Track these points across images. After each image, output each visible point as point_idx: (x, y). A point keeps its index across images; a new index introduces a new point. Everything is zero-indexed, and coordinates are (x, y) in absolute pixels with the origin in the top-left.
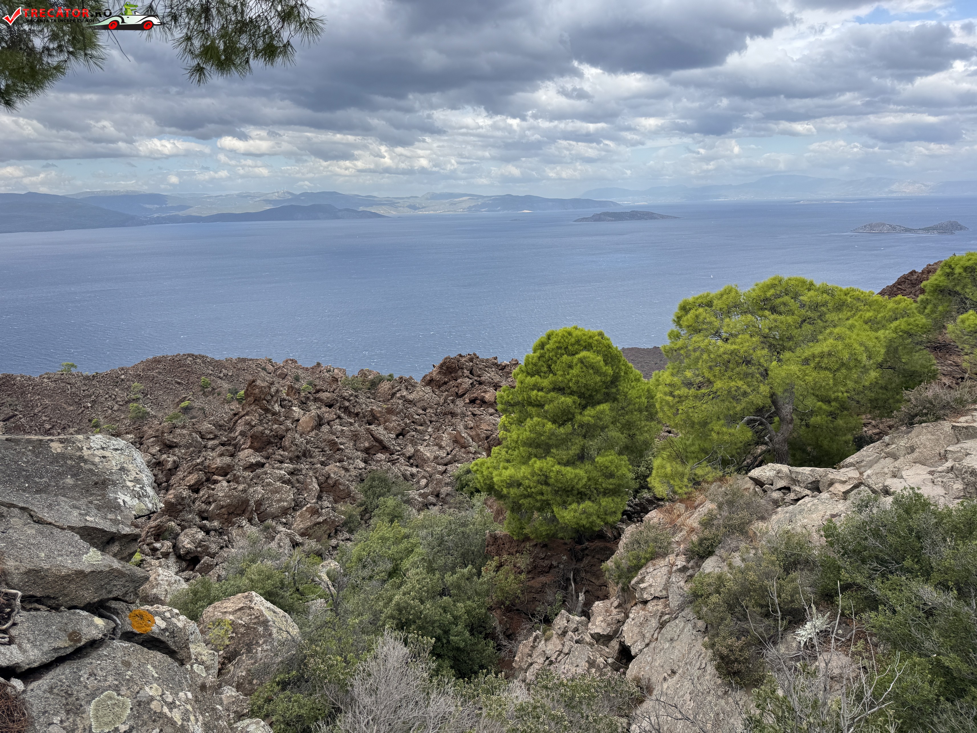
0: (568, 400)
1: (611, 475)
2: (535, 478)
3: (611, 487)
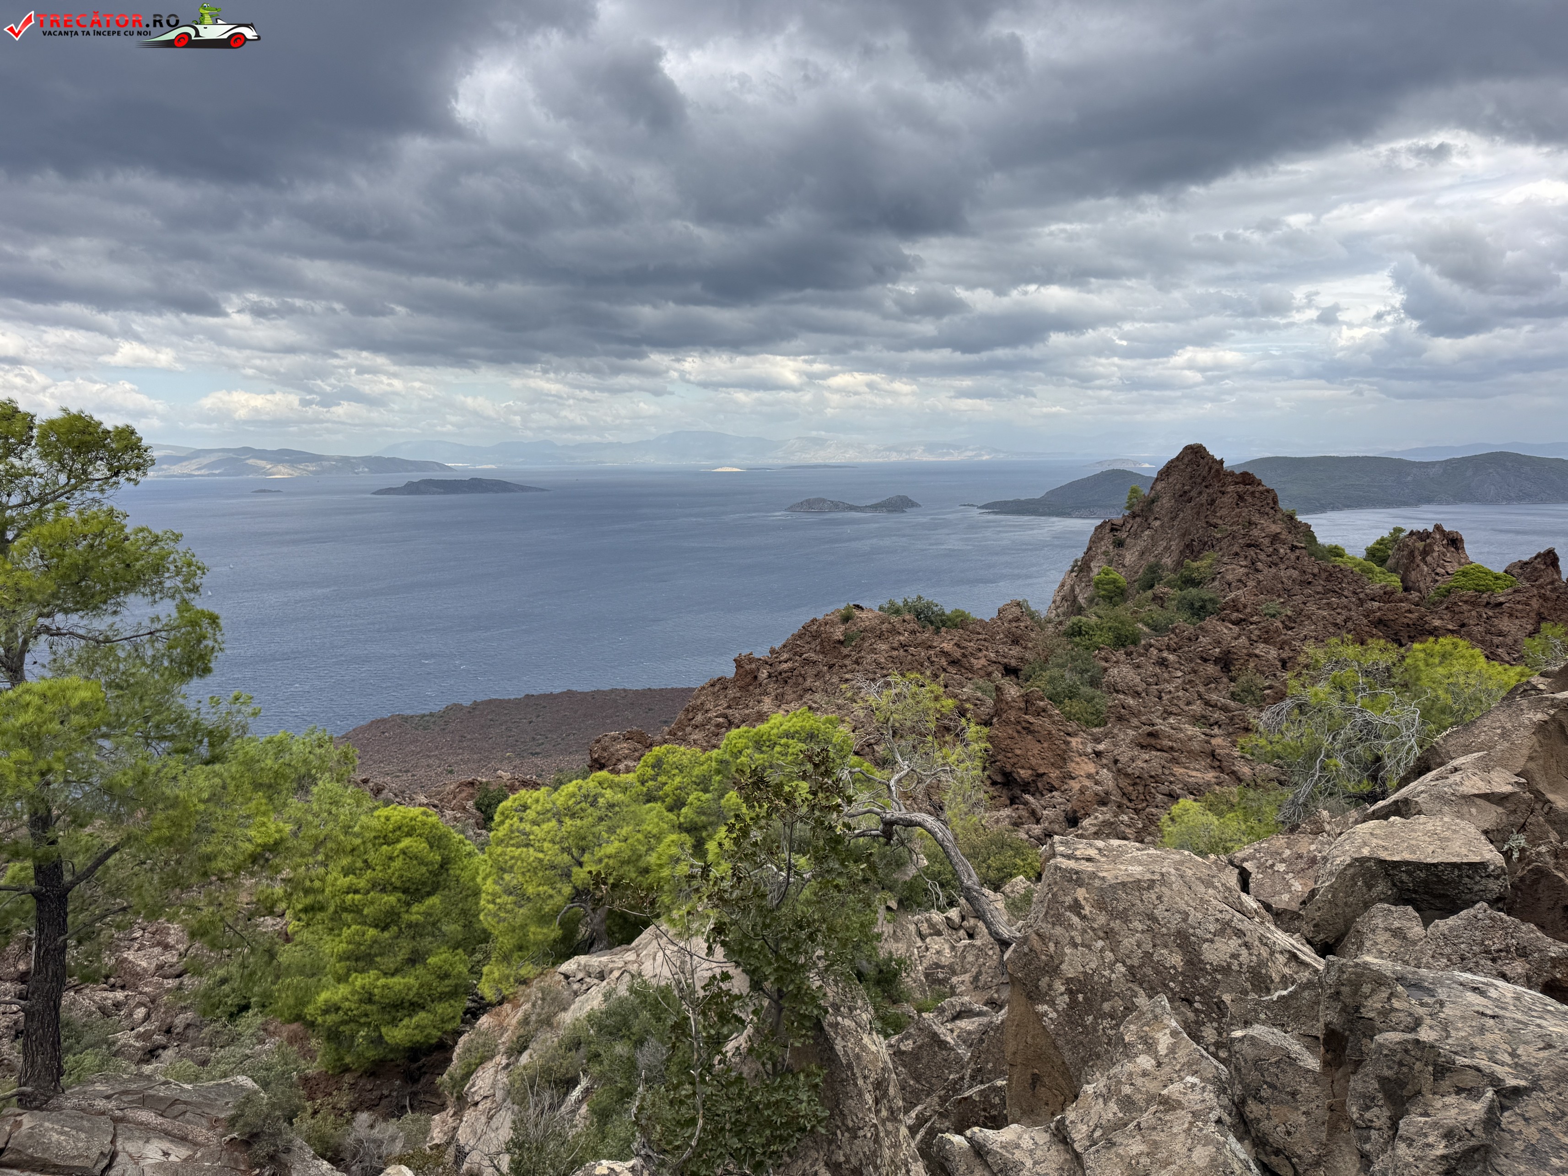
0: (391, 899)
1: (447, 976)
2: (356, 997)
3: (447, 989)
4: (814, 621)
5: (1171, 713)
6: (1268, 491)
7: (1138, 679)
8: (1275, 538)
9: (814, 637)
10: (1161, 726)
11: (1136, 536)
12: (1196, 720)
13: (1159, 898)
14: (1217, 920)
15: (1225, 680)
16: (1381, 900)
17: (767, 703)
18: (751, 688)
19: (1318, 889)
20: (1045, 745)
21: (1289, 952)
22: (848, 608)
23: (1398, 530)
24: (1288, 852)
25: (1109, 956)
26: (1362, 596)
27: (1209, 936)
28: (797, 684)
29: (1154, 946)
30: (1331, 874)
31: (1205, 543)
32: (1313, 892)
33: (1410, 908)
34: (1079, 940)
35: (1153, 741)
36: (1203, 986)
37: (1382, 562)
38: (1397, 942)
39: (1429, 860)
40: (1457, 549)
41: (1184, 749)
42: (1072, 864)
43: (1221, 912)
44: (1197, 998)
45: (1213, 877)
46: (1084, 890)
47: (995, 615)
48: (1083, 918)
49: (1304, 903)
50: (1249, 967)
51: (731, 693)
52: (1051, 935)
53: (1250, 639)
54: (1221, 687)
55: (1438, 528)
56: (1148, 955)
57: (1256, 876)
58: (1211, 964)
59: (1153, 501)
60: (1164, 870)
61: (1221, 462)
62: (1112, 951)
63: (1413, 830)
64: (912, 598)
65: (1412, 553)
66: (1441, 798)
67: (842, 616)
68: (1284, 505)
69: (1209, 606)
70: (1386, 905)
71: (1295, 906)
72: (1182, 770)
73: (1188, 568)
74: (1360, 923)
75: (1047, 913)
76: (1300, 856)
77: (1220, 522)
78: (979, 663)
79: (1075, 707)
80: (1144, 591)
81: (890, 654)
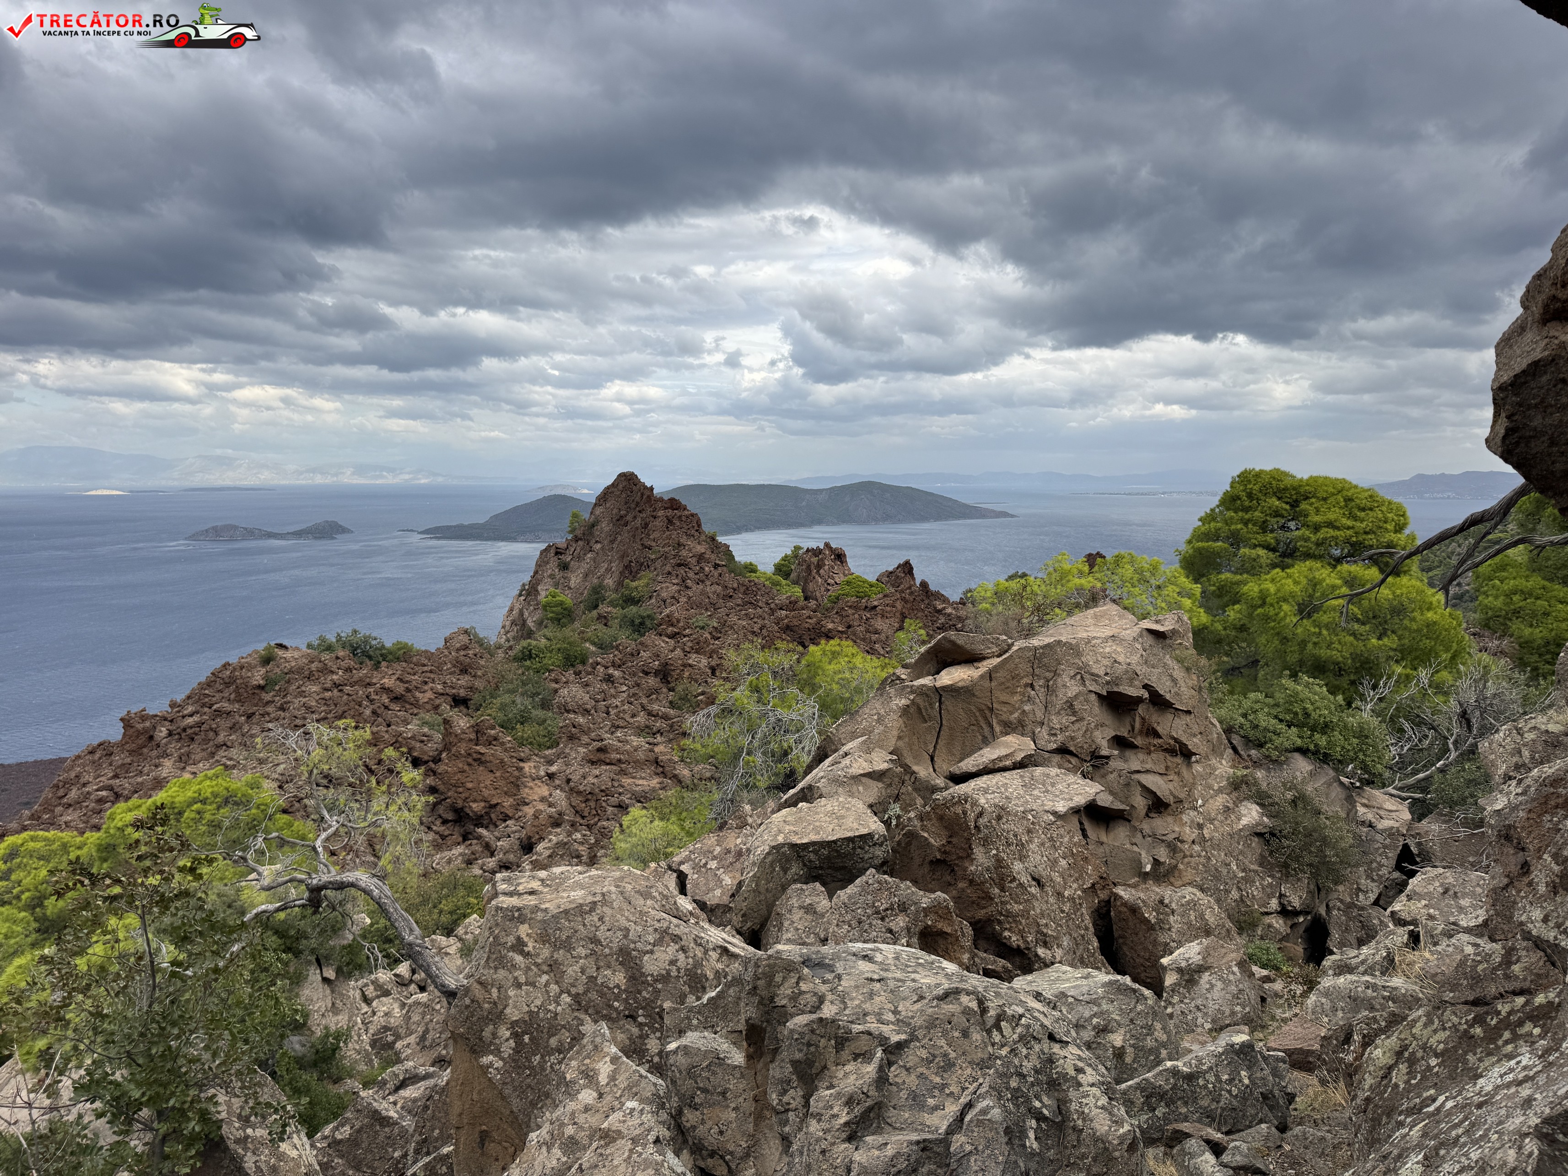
4: (226, 666)
5: (618, 727)
6: (692, 515)
7: (587, 697)
8: (700, 558)
9: (227, 684)
10: (610, 740)
11: (580, 558)
12: (642, 731)
13: (601, 919)
14: (656, 930)
15: (665, 690)
16: (795, 881)
17: (168, 766)
18: (145, 750)
19: (744, 881)
20: (498, 774)
21: (721, 947)
22: (268, 648)
23: (797, 548)
24: (718, 849)
25: (554, 988)
26: (772, 606)
27: (649, 947)
28: (207, 741)
29: (598, 969)
30: (754, 864)
31: (642, 564)
32: (740, 884)
33: (818, 884)
34: (522, 979)
35: (602, 756)
36: (645, 999)
37: (787, 575)
38: (809, 917)
39: (830, 838)
40: (842, 562)
41: (631, 760)
42: (514, 901)
43: (659, 921)
44: (641, 1012)
45: (651, 887)
46: (526, 926)
47: (441, 644)
48: (527, 955)
49: (733, 895)
50: (687, 970)
51: (117, 759)
52: (494, 980)
53: (684, 650)
54: (661, 697)
55: (827, 545)
56: (592, 979)
57: (692, 877)
58: (652, 975)
59: (593, 526)
60: (605, 890)
61: (652, 489)
62: (557, 983)
63: (817, 813)
64: (346, 632)
65: (809, 567)
66: (836, 781)
67: (261, 657)
68: (707, 528)
69: (648, 623)
70: (799, 885)
71: (726, 900)
72: (630, 781)
73: (627, 587)
74: (780, 907)
75: (488, 958)
76: (728, 851)
77: (654, 544)
78: (424, 697)
79: (527, 731)
80: (590, 611)
81: (321, 696)
